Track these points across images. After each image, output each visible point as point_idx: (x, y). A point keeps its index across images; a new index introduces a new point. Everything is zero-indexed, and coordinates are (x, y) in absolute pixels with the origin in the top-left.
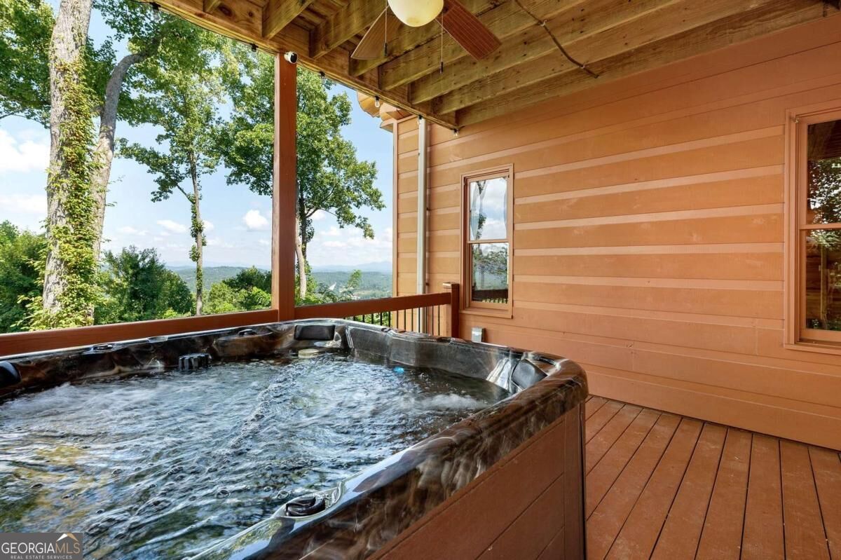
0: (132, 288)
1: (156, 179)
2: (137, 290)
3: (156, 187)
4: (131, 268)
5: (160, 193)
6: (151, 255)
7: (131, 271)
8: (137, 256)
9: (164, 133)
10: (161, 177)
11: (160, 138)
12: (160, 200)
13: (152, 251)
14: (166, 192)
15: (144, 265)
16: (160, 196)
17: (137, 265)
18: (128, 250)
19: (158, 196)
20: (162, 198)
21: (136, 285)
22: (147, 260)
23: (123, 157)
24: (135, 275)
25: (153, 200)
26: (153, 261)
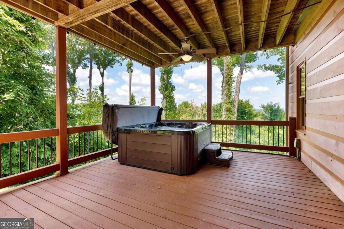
0: (270, 118)
1: (277, 76)
2: (272, 118)
3: (278, 79)
4: (270, 110)
5: (280, 81)
6: (278, 105)
7: (270, 111)
8: (273, 106)
9: (280, 57)
10: (278, 75)
11: (279, 60)
12: (280, 83)
13: (278, 103)
14: (282, 80)
15: (275, 109)
16: (280, 82)
17: (272, 109)
18: (270, 103)
19: (279, 82)
20: (281, 82)
21: (272, 116)
22: (276, 107)
23: (266, 71)
24: (271, 113)
25: (277, 84)
26: (278, 108)
